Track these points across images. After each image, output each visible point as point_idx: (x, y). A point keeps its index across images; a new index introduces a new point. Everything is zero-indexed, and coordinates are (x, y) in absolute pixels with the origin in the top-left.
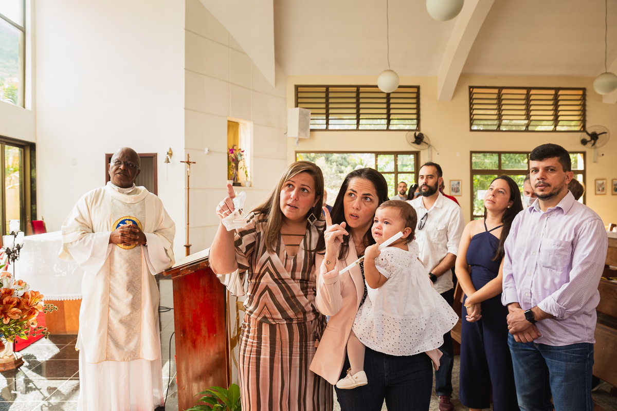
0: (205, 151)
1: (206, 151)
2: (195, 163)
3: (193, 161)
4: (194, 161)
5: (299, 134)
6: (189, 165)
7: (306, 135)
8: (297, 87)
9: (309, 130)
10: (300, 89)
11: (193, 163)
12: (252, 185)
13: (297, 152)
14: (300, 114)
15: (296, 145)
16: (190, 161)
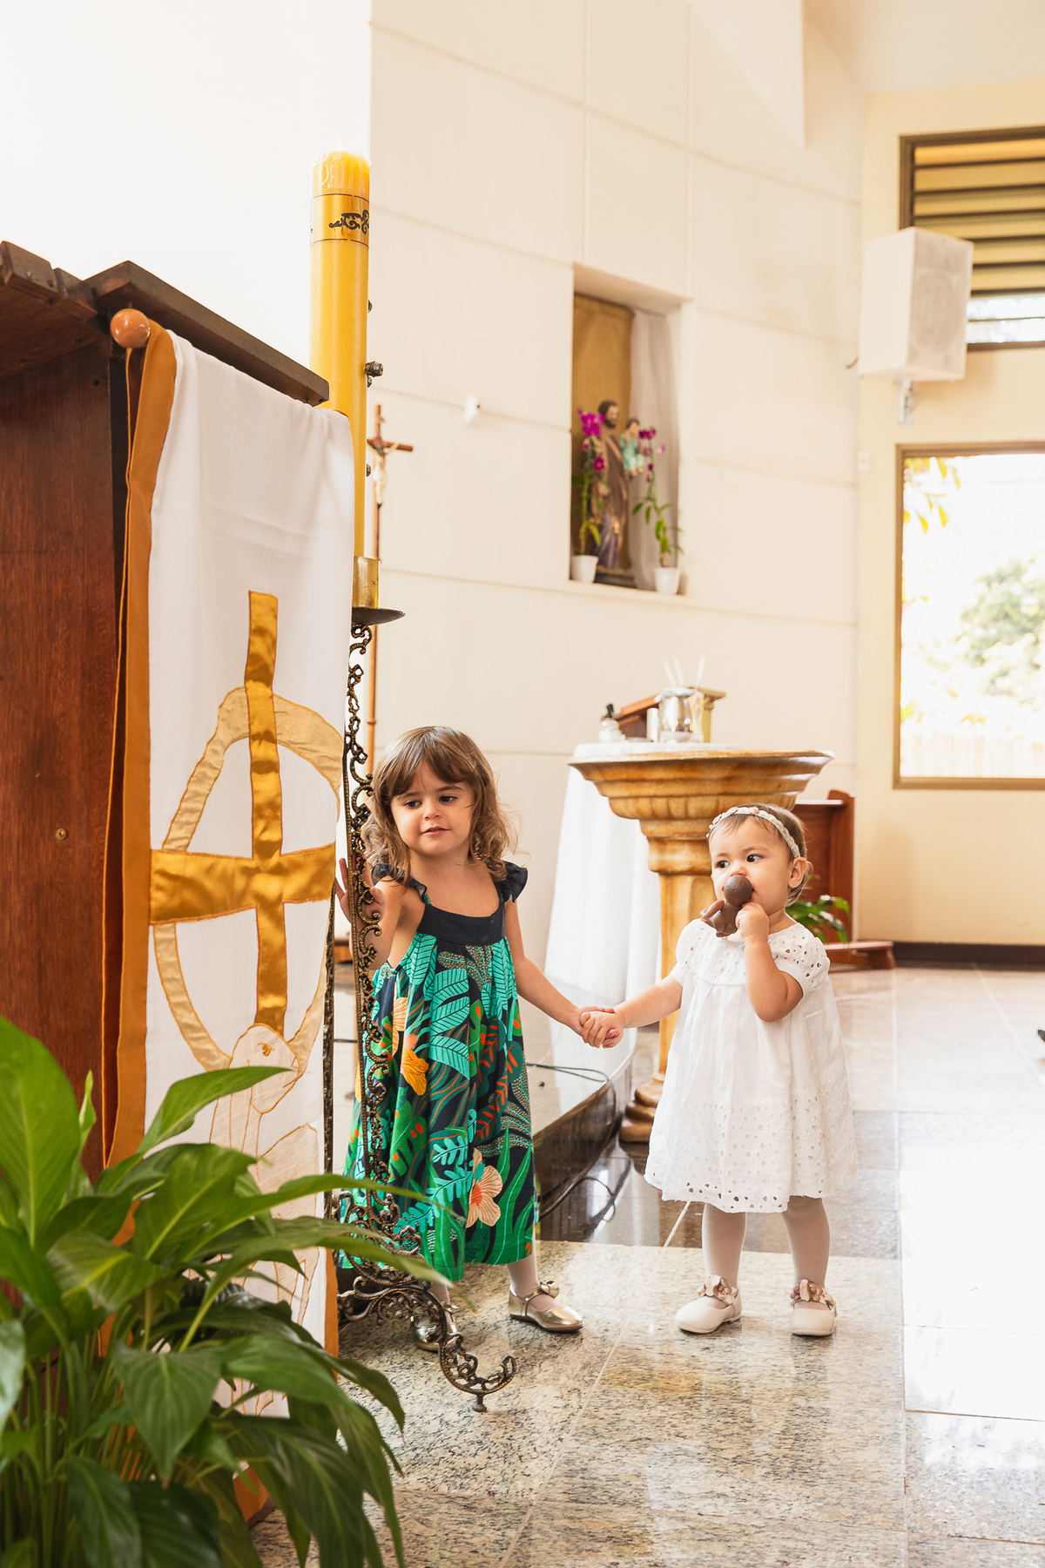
0: (463, 409)
1: (471, 411)
2: (409, 449)
3: (398, 441)
4: (406, 442)
5: (913, 355)
6: (383, 455)
7: (947, 361)
8: (910, 145)
9: (964, 348)
10: (923, 155)
11: (401, 448)
12: (690, 588)
13: (905, 454)
14: (917, 261)
15: (901, 417)
16: (386, 438)
